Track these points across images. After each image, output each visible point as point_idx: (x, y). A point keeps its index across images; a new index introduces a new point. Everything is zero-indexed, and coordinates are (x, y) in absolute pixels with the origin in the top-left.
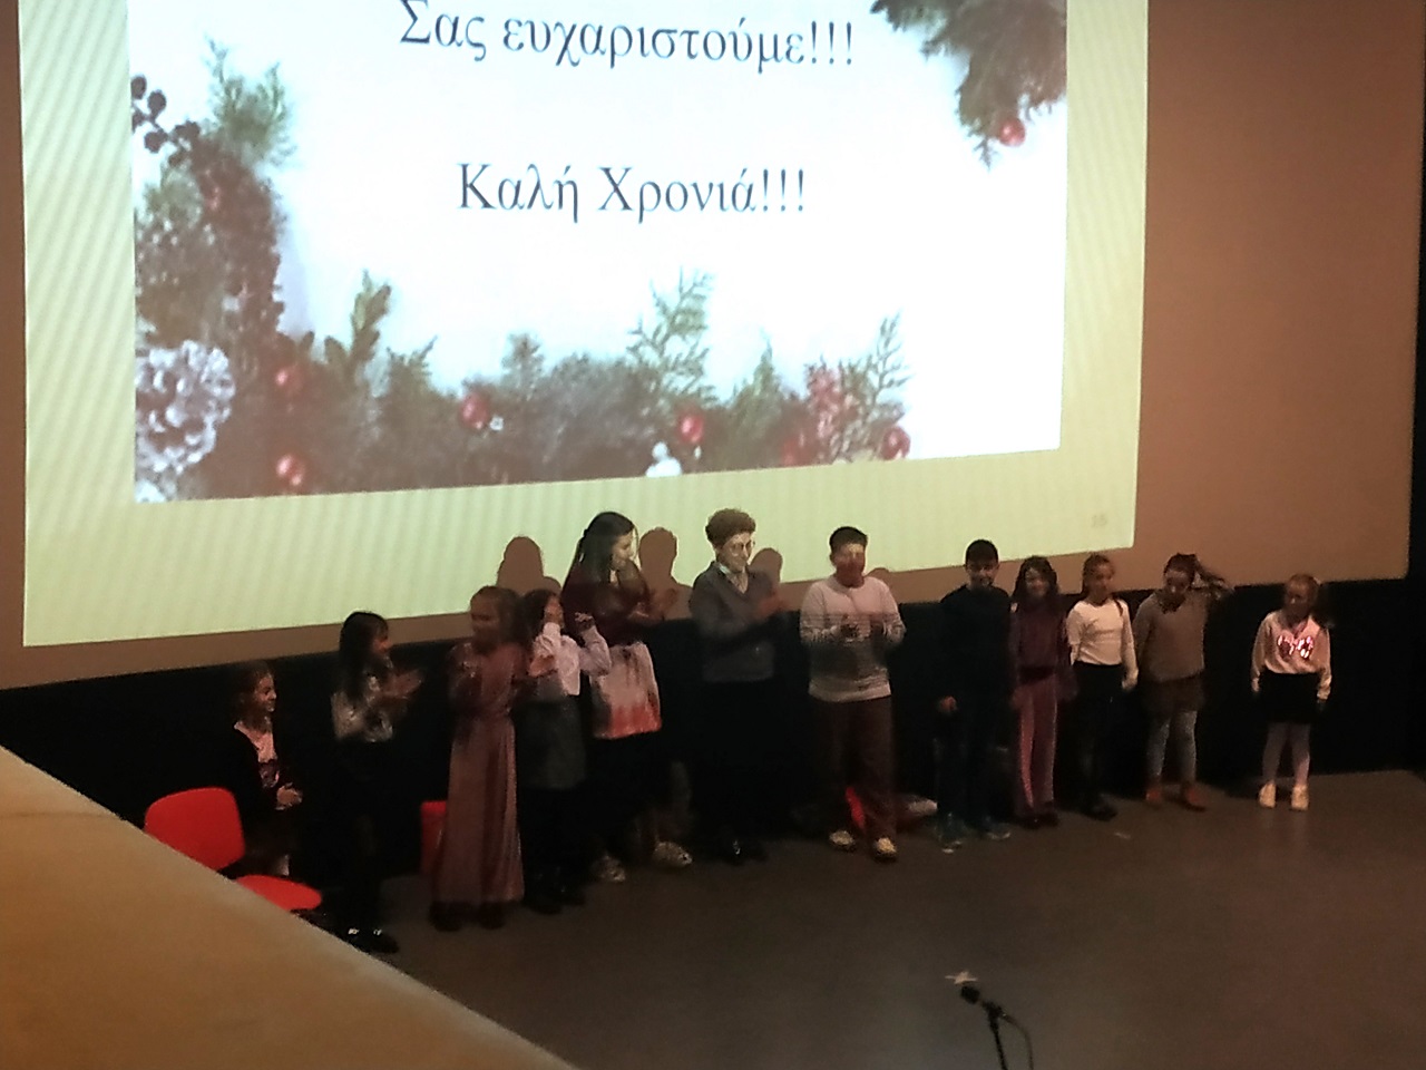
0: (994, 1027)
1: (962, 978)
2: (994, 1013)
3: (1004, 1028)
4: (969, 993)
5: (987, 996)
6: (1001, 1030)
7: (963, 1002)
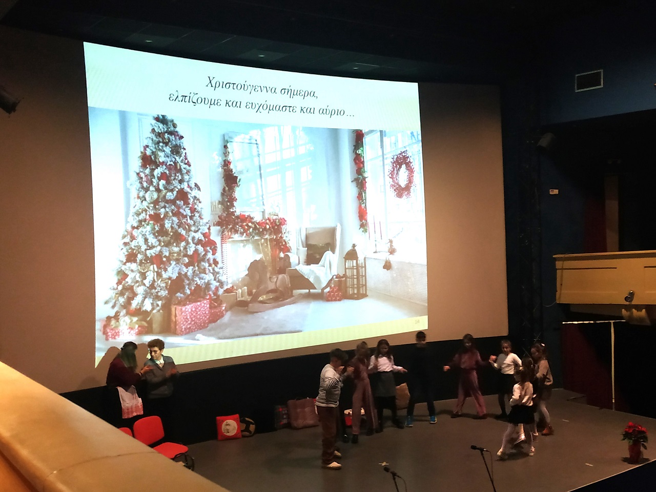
0: (394, 479)
1: (384, 464)
2: (394, 475)
3: (397, 478)
4: (386, 469)
5: (392, 470)
6: (396, 480)
7: (385, 472)
